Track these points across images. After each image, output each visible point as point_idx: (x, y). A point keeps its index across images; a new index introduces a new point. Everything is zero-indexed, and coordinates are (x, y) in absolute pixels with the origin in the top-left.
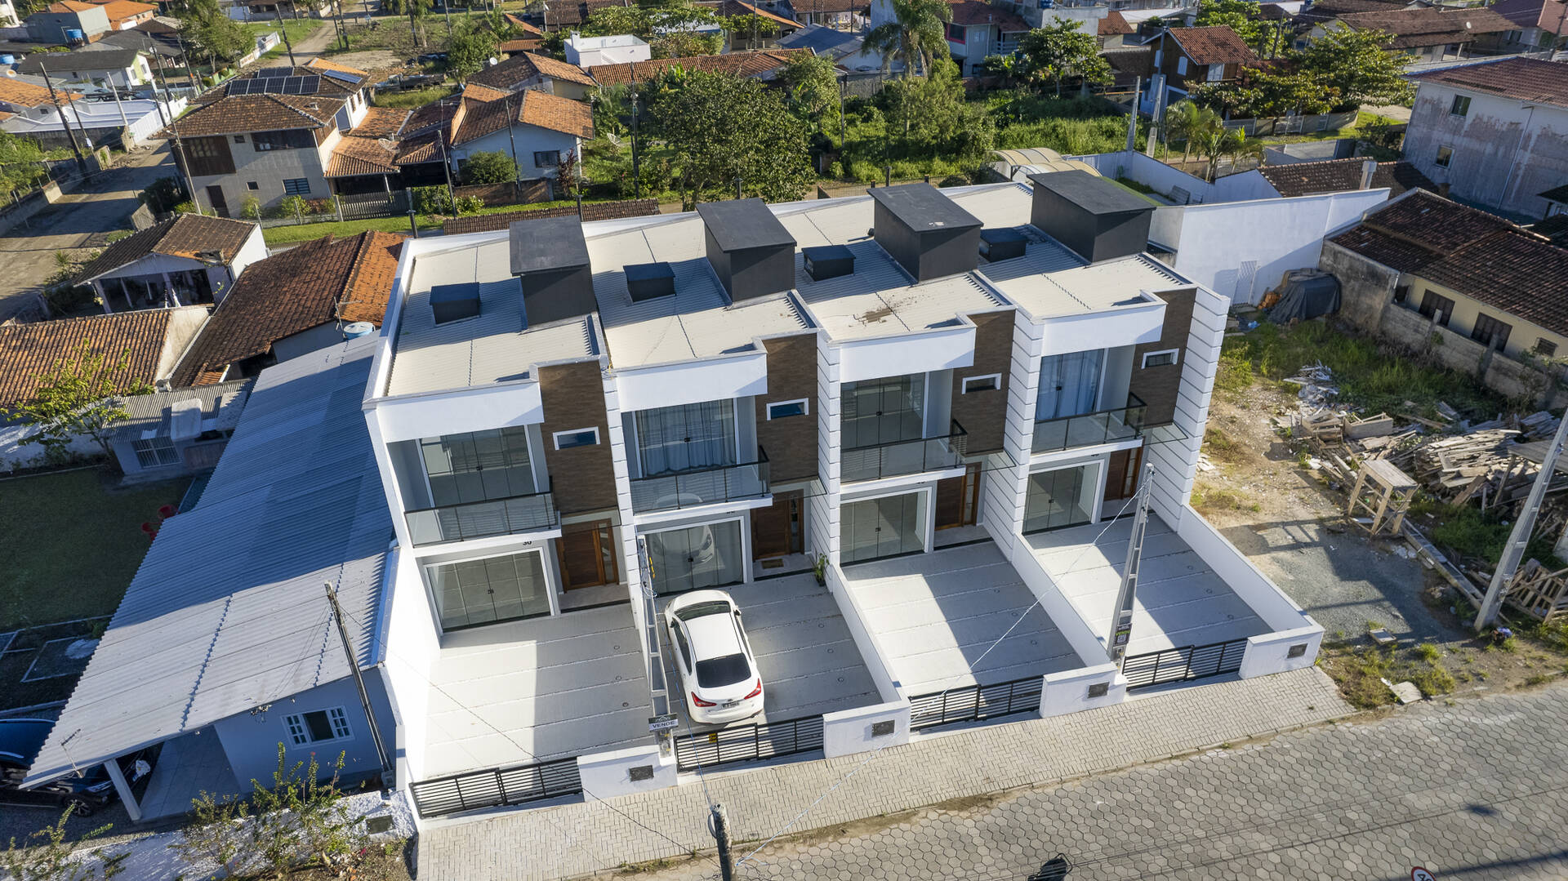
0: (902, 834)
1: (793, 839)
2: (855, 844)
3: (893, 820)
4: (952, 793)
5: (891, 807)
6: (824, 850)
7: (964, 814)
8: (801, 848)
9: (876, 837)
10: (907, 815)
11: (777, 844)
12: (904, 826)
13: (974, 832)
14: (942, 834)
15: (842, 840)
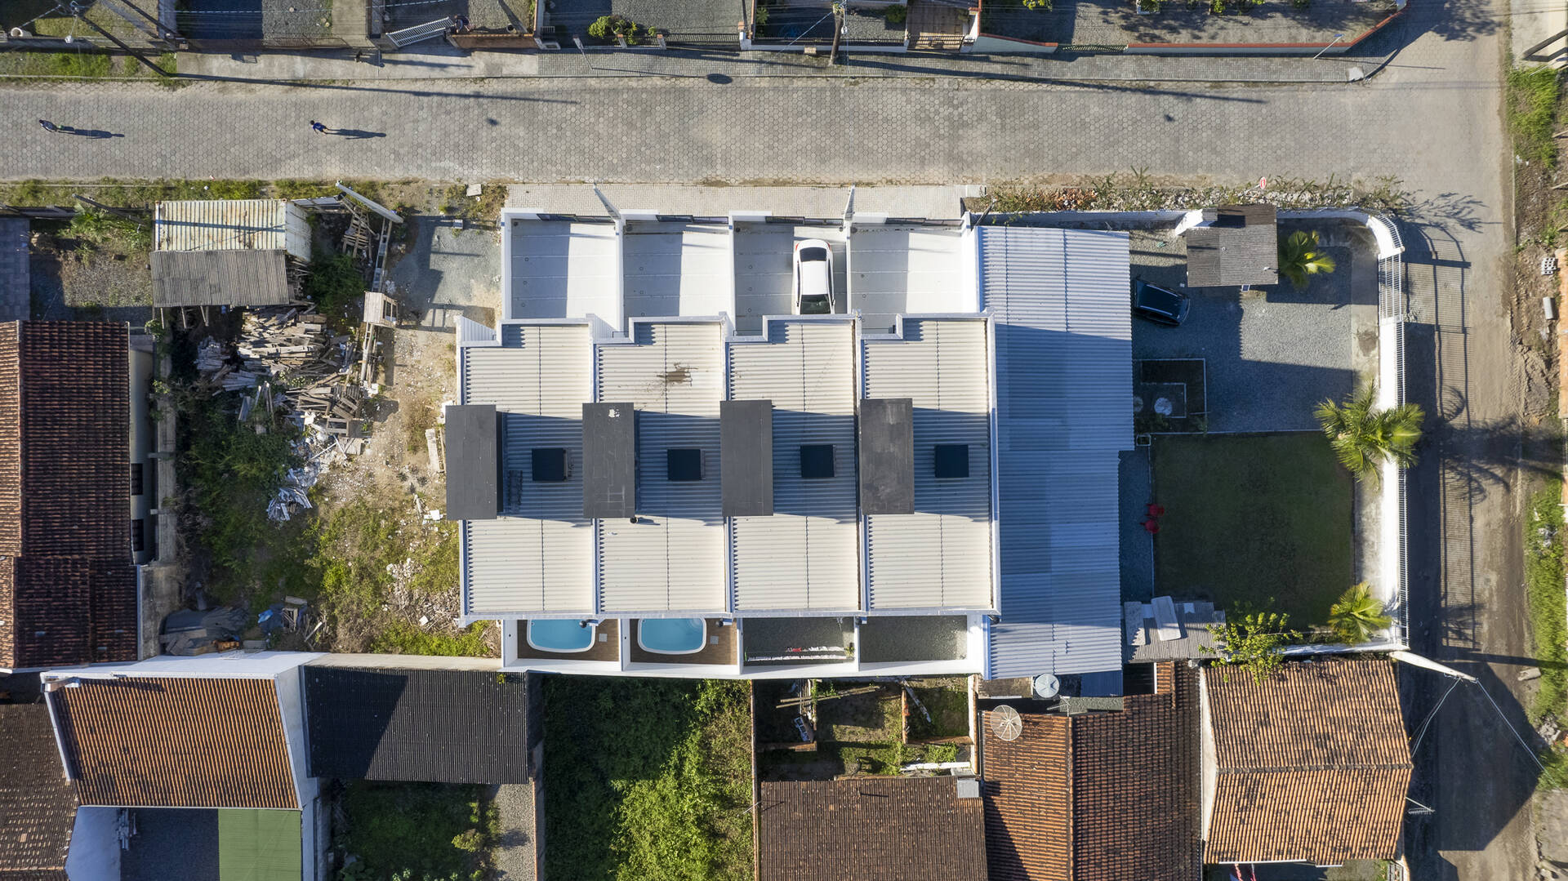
0: (750, 174)
1: (797, 184)
2: (770, 174)
3: (751, 182)
4: (721, 190)
5: (750, 189)
6: (785, 174)
7: (719, 178)
8: (795, 178)
9: (761, 176)
10: (745, 183)
11: (804, 183)
12: (747, 178)
13: (718, 167)
14: (733, 169)
15: (776, 178)
